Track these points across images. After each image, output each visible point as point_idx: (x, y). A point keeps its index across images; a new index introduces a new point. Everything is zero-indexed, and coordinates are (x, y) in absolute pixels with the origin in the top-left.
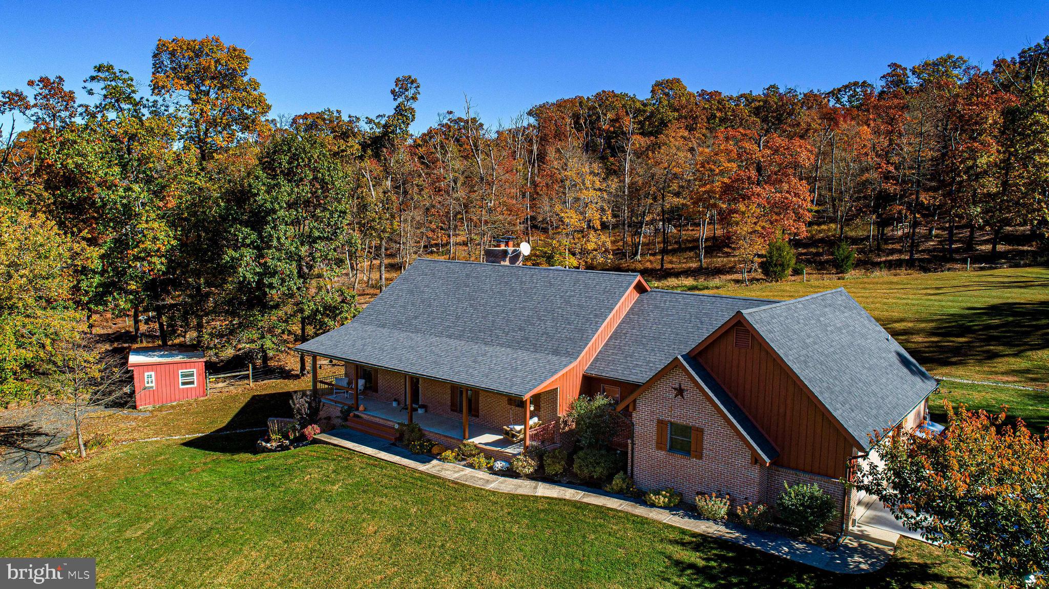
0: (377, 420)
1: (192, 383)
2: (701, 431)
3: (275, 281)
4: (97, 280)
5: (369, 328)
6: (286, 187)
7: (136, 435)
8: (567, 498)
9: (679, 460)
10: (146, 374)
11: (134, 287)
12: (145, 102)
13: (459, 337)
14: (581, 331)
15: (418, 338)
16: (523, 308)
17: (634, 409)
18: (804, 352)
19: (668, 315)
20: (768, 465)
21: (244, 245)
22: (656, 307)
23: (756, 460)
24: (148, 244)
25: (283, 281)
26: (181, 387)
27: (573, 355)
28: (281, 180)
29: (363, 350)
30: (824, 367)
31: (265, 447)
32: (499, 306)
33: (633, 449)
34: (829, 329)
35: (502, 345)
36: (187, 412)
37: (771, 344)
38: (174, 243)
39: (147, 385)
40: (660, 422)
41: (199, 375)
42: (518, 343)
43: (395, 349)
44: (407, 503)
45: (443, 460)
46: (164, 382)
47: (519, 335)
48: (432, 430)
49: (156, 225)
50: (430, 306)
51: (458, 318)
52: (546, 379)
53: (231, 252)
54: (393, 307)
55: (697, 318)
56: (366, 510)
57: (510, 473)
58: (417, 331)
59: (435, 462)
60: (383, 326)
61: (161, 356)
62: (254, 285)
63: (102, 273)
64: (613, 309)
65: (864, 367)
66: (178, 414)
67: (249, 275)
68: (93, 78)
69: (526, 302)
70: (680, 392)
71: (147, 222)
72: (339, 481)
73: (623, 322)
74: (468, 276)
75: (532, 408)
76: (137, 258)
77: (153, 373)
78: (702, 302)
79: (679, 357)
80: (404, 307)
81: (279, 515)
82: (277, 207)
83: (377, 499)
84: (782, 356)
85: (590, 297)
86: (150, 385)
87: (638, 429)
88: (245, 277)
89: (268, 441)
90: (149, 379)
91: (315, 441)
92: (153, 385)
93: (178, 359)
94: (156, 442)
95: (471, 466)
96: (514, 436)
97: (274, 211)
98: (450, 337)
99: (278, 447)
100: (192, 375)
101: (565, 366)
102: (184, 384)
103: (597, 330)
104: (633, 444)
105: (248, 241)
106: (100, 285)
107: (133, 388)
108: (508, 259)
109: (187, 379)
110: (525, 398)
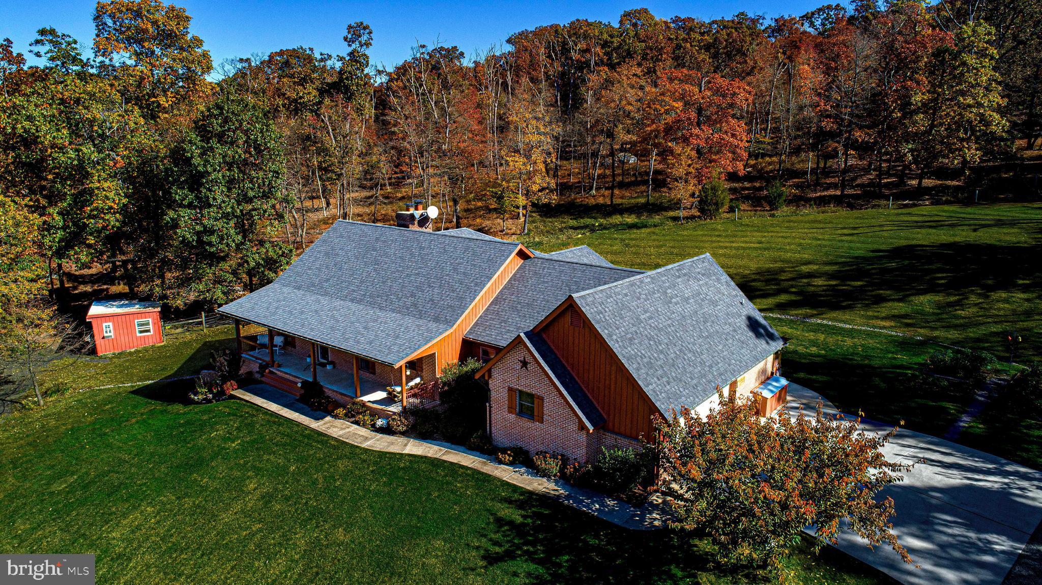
0: (288, 377)
1: (148, 331)
2: (542, 399)
3: (214, 239)
4: (60, 234)
5: (285, 290)
6: (220, 149)
7: (92, 383)
8: (429, 455)
9: (525, 423)
10: (104, 325)
11: (93, 242)
12: (92, 63)
13: (360, 302)
14: (461, 299)
15: (324, 301)
16: (418, 274)
17: (490, 377)
18: (634, 329)
19: (544, 282)
20: (591, 431)
21: (181, 206)
22: (535, 273)
23: (582, 427)
24: (99, 204)
25: (222, 239)
26: (138, 335)
27: (450, 323)
28: (214, 142)
29: (275, 313)
30: (652, 343)
31: (193, 400)
32: (398, 271)
33: (490, 411)
34: (674, 300)
35: (393, 311)
36: (142, 359)
37: (597, 326)
38: (125, 201)
39: (105, 335)
40: (510, 389)
41: (154, 324)
42: (408, 309)
43: (302, 313)
44: (289, 461)
45: (336, 417)
46: (121, 332)
47: (409, 301)
48: (331, 389)
49: (106, 185)
50: (340, 269)
51: (362, 282)
52: (419, 347)
53: (171, 213)
54: (310, 269)
55: (567, 285)
56: (254, 467)
57: (387, 430)
58: (326, 294)
59: (328, 418)
60: (299, 288)
61: (118, 307)
62: (194, 243)
63: (64, 228)
64: (491, 278)
65: (700, 336)
66: (133, 361)
68: (37, 42)
69: (421, 268)
70: (525, 364)
71: (99, 181)
72: (238, 438)
73: (505, 288)
74: (377, 239)
75: (408, 373)
76: (90, 217)
77: (111, 324)
78: (575, 269)
79: (522, 335)
80: (319, 269)
81: (180, 472)
82: (209, 169)
83: (265, 457)
84: (605, 336)
85: (474, 265)
86: (109, 334)
87: (493, 394)
88: (183, 237)
89: (196, 394)
90: (108, 329)
91: (233, 397)
92: (112, 334)
93: (138, 308)
94: (109, 389)
95: (357, 423)
96: (395, 396)
97: (209, 174)
98: (352, 301)
99: (204, 399)
100: (148, 324)
101: (441, 334)
102: (141, 332)
103: (474, 298)
104: (490, 407)
105: (186, 202)
107: (92, 336)
108: (416, 223)
109: (144, 328)
110: (397, 366)
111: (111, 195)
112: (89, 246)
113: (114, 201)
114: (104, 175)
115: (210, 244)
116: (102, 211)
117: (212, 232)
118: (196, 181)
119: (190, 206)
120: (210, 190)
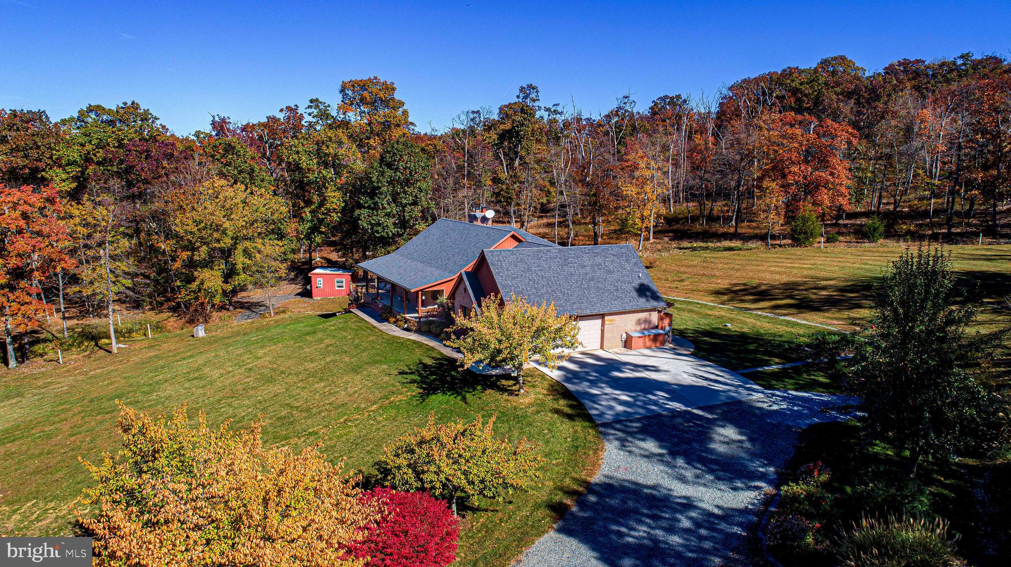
1: (342, 287)
2: (471, 311)
3: (379, 229)
4: (309, 224)
5: (396, 257)
8: (417, 340)
10: (319, 280)
11: (324, 230)
13: (424, 262)
15: (409, 262)
17: (454, 299)
21: (364, 208)
24: (329, 206)
26: (337, 288)
27: (455, 273)
32: (450, 246)
35: (435, 267)
37: (491, 267)
38: (343, 205)
39: (318, 286)
40: (461, 306)
41: (346, 282)
42: (442, 266)
44: (350, 335)
45: (389, 322)
46: (327, 285)
47: (445, 262)
49: (333, 194)
50: (426, 245)
51: (431, 252)
52: (430, 283)
54: (413, 246)
56: (333, 335)
57: (407, 330)
58: (412, 258)
59: (386, 323)
60: (402, 257)
63: (312, 221)
67: (365, 225)
68: (309, 107)
70: (465, 290)
71: (331, 192)
75: (423, 298)
76: (323, 214)
77: (324, 280)
79: (464, 273)
80: (417, 246)
82: (380, 185)
86: (320, 285)
87: (456, 310)
90: (320, 283)
92: (322, 286)
93: (340, 272)
94: (308, 313)
95: (396, 325)
97: (380, 188)
98: (421, 262)
100: (343, 282)
101: (446, 278)
102: (339, 287)
104: (456, 318)
105: (366, 205)
106: (309, 228)
107: (311, 287)
108: (479, 220)
109: (340, 284)
110: (412, 291)
111: (335, 200)
112: (322, 233)
113: (336, 204)
114: (334, 188)
115: (377, 232)
116: (329, 210)
117: (379, 225)
118: (373, 192)
119: (369, 208)
120: (379, 198)
